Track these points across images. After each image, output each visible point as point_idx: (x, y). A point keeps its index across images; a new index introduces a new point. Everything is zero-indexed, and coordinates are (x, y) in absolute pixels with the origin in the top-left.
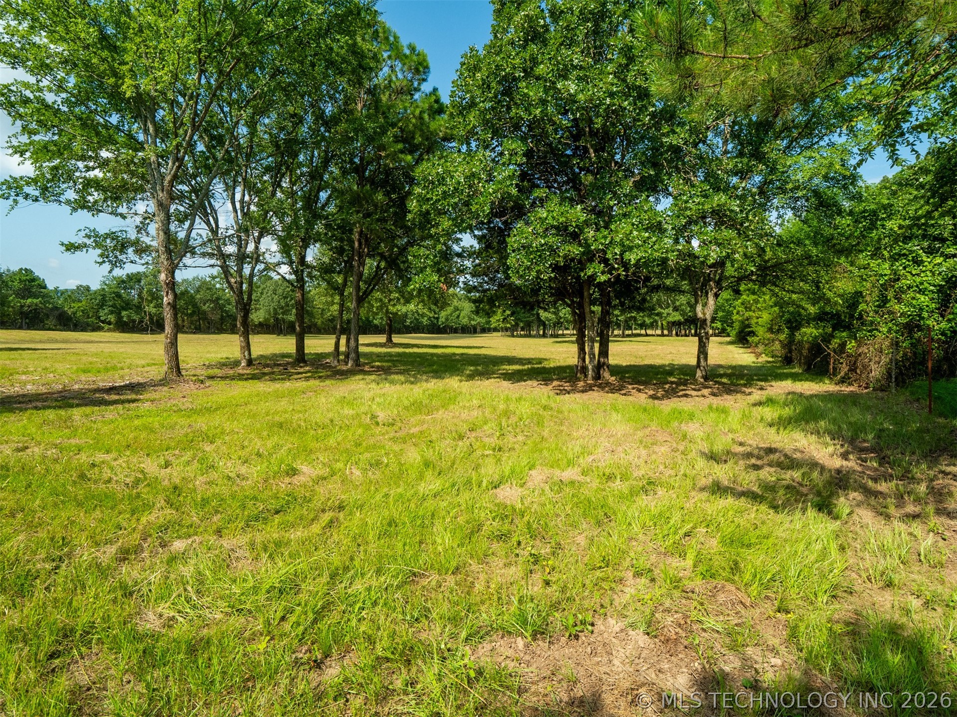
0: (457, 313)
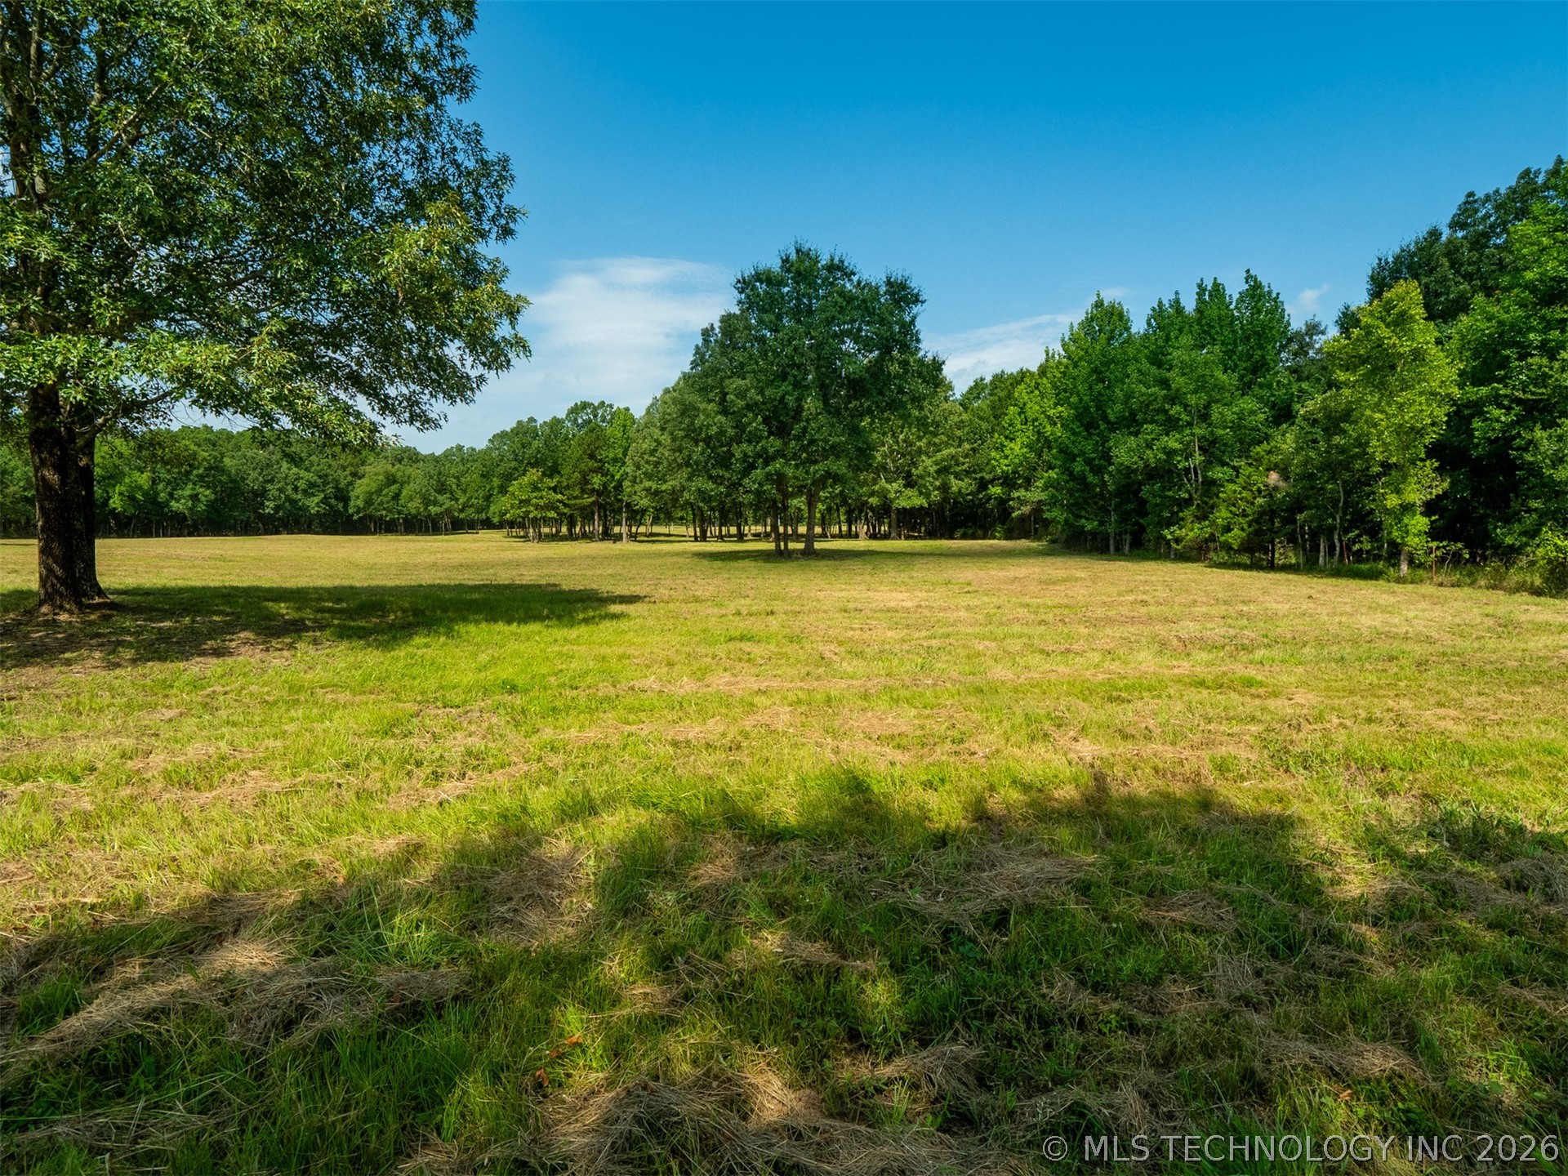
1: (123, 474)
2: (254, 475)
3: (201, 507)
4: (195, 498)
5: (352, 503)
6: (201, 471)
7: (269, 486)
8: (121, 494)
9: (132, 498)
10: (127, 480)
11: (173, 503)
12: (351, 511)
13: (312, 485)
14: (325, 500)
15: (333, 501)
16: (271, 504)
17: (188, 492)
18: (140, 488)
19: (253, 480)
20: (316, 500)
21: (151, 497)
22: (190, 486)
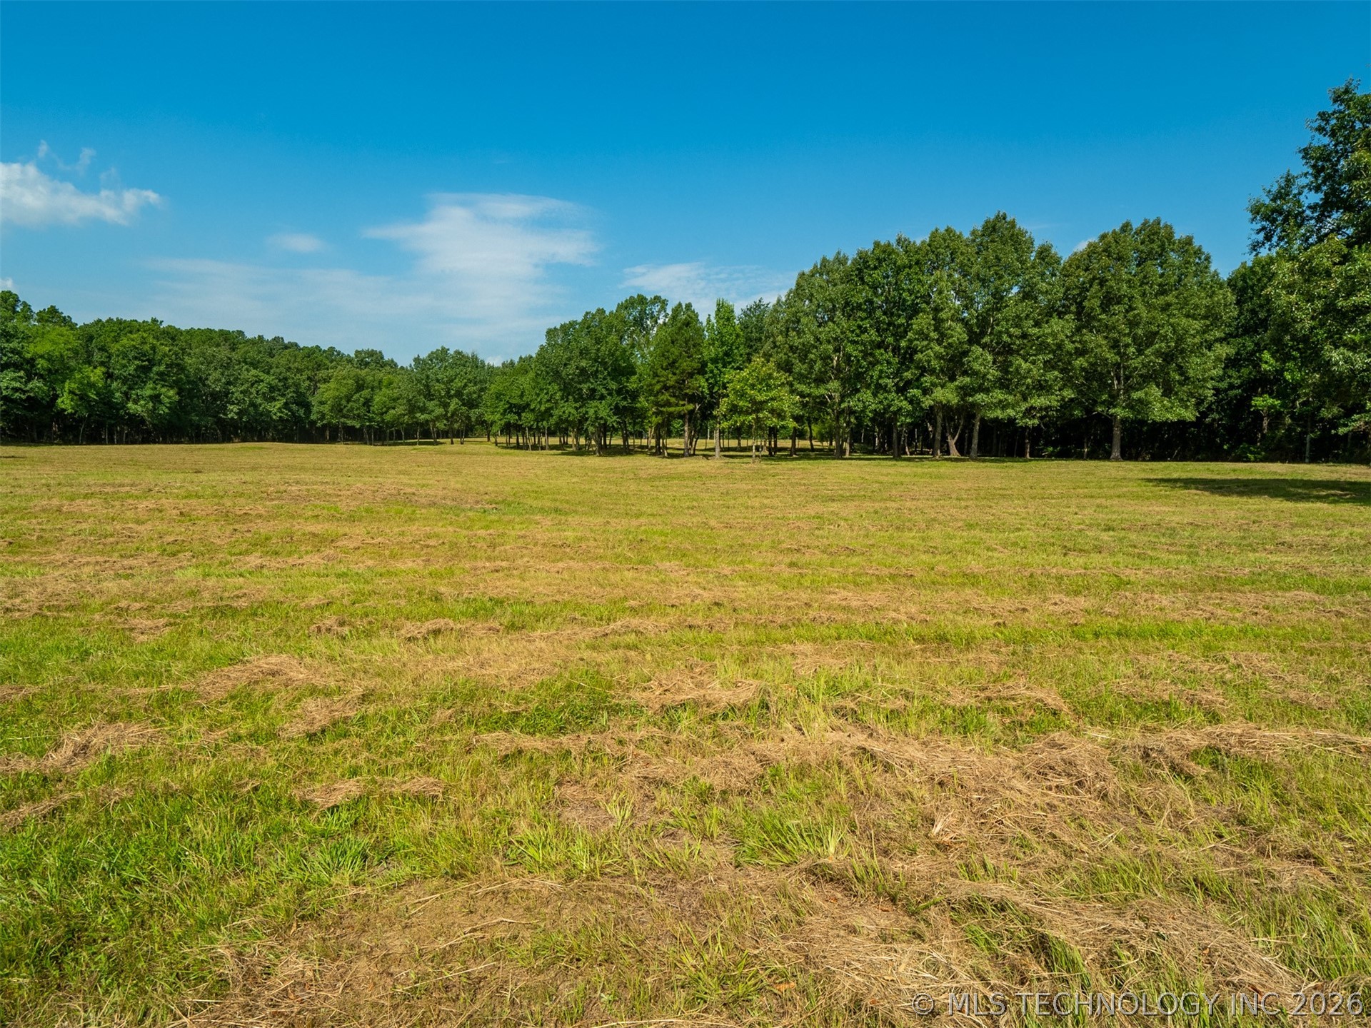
0: (365, 393)
1: (72, 370)
2: (215, 375)
3: (163, 410)
4: (156, 398)
5: (315, 409)
6: (162, 368)
7: (232, 389)
8: (71, 392)
9: (83, 397)
10: (78, 376)
11: (130, 405)
12: (313, 417)
13: (272, 389)
14: (286, 405)
15: (294, 407)
16: (235, 408)
17: (148, 392)
18: (92, 385)
19: (215, 380)
20: (278, 404)
21: (106, 398)
22: (150, 385)
